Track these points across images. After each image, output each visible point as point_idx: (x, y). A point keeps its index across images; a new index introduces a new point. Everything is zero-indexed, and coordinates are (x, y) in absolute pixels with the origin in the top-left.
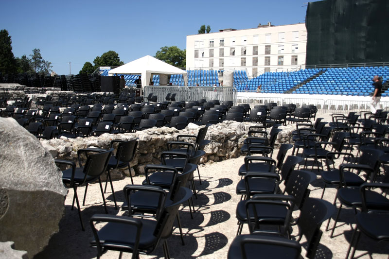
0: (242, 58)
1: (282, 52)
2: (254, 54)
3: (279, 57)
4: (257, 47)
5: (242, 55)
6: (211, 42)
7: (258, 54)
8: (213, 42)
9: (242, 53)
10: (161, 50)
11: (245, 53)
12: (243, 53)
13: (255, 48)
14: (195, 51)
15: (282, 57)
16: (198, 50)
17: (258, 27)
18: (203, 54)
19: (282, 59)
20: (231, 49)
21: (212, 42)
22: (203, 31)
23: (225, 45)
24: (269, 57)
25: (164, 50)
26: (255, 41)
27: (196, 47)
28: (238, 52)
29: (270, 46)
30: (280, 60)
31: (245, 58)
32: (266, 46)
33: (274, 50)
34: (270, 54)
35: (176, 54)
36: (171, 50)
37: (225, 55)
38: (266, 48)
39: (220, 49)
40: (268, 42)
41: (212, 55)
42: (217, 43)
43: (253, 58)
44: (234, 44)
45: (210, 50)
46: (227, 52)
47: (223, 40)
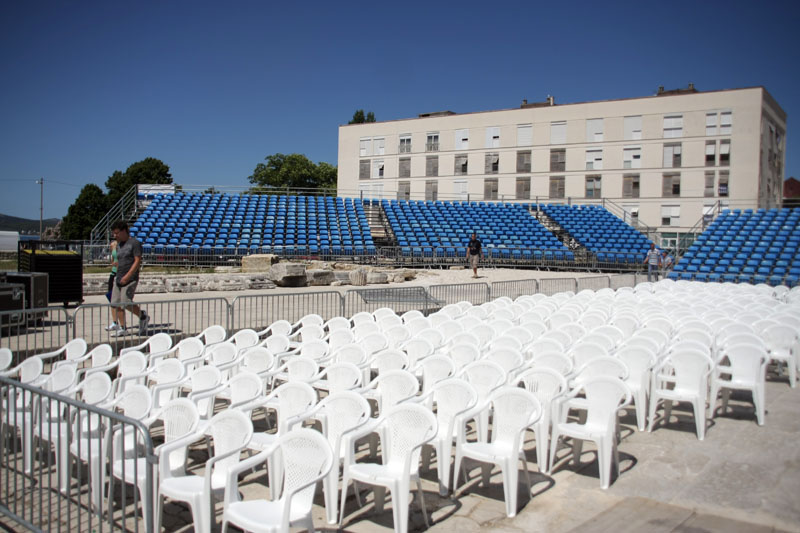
0: (486, 180)
1: (597, 166)
2: (519, 170)
3: (589, 179)
4: (529, 153)
5: (487, 173)
6: (402, 141)
7: (532, 170)
8: (409, 140)
9: (486, 167)
10: (266, 163)
11: (495, 167)
12: (491, 169)
13: (524, 161)
14: (362, 162)
15: (598, 178)
16: (369, 161)
17: (522, 107)
18: (382, 169)
19: (596, 184)
20: (458, 157)
21: (405, 143)
23: (440, 148)
24: (562, 179)
25: (272, 163)
26: (524, 140)
27: (363, 153)
28: (477, 165)
29: (563, 151)
30: (591, 185)
31: (496, 181)
32: (553, 151)
33: (575, 160)
34: (563, 170)
36: (291, 163)
37: (440, 173)
38: (552, 157)
39: (428, 158)
40: (558, 142)
41: (405, 172)
42: (419, 144)
43: (518, 179)
44: (465, 146)
45: (401, 160)
46: (446, 163)
47: (436, 137)
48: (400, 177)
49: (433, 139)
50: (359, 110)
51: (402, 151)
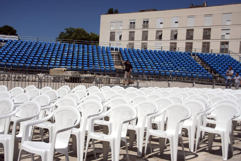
0: (171, 43)
1: (227, 37)
2: (187, 39)
3: (222, 43)
4: (193, 30)
5: (171, 40)
6: (131, 23)
7: (194, 39)
8: (134, 23)
9: (171, 37)
10: (65, 32)
11: (176, 37)
12: (173, 38)
13: (190, 34)
14: (111, 33)
15: (227, 43)
16: (115, 32)
17: (191, 7)
18: (121, 37)
19: (226, 46)
20: (158, 32)
22: (111, 12)
23: (149, 27)
24: (209, 43)
25: (68, 32)
26: (190, 24)
27: (112, 28)
28: (167, 35)
29: (210, 29)
30: (223, 47)
31: (176, 43)
32: (204, 29)
33: (215, 34)
34: (209, 39)
35: (83, 37)
36: (77, 32)
37: (148, 39)
38: (204, 32)
39: (143, 32)
40: (207, 25)
41: (132, 38)
42: (139, 25)
43: (187, 43)
44: (161, 26)
45: (130, 32)
46: (152, 35)
47: (148, 22)
48: (129, 40)
49: (146, 23)
50: (111, 8)
51: (131, 28)
